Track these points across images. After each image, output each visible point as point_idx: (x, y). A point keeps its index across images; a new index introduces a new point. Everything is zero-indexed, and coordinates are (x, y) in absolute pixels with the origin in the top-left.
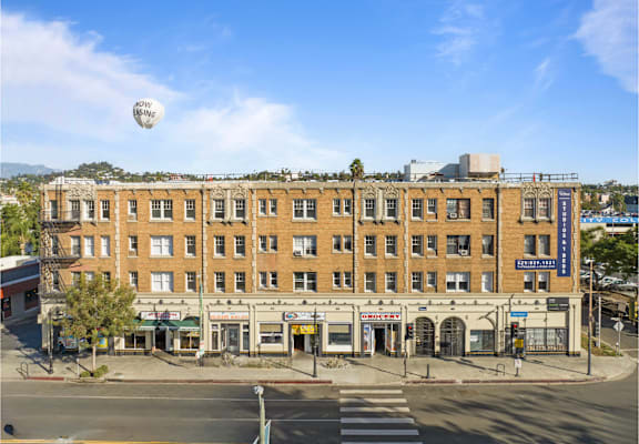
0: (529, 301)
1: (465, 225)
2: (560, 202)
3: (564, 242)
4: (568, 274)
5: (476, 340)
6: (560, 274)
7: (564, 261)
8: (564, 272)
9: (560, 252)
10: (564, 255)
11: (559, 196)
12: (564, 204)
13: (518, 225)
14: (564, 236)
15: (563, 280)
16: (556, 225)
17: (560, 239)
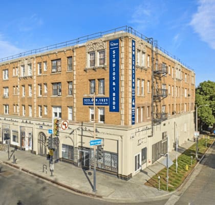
0: (92, 129)
1: (59, 75)
2: (111, 52)
3: (114, 84)
4: (117, 110)
5: (65, 151)
6: (111, 110)
7: (114, 99)
8: (114, 108)
9: (111, 92)
10: (114, 94)
11: (110, 47)
12: (114, 52)
13: (85, 73)
14: (114, 78)
15: (114, 114)
16: (108, 70)
17: (111, 81)
